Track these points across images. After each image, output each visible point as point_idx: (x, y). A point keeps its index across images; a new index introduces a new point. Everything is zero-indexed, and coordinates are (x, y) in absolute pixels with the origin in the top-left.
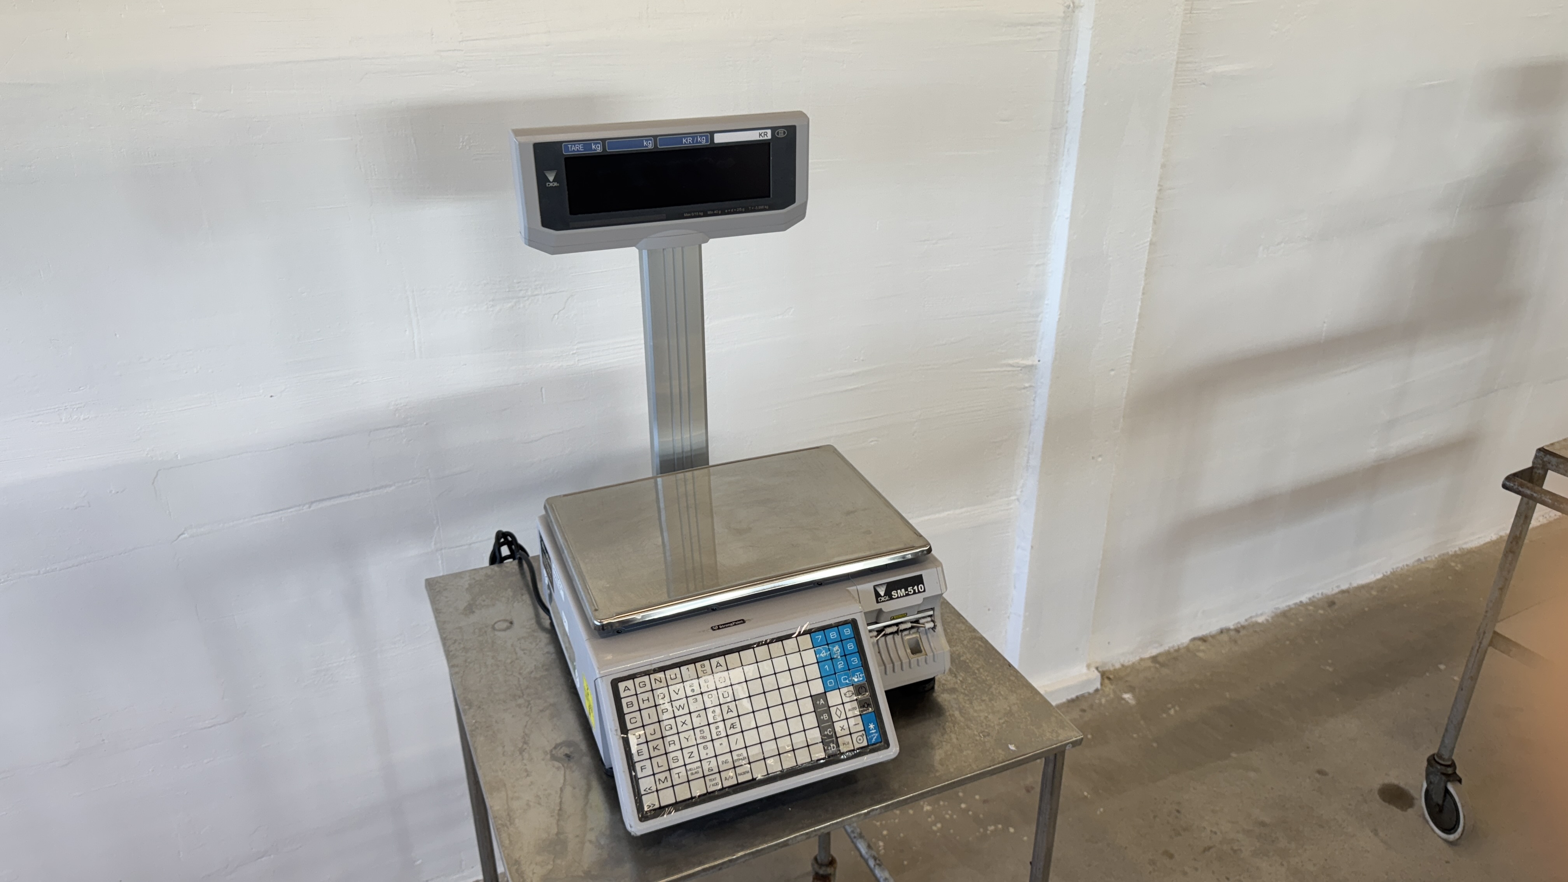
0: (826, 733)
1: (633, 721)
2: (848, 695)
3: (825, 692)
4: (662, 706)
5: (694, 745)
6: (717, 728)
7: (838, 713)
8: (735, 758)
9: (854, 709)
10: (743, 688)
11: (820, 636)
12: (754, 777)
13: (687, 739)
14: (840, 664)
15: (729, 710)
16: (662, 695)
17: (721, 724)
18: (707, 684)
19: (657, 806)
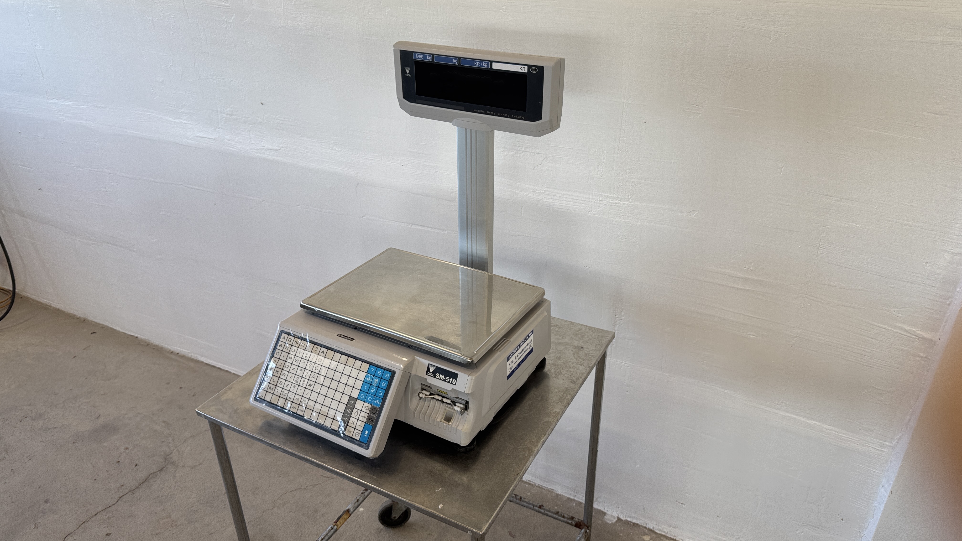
0: (344, 419)
1: (277, 354)
2: (366, 408)
3: (357, 399)
4: (291, 355)
5: (291, 382)
6: (304, 381)
7: (356, 413)
8: (302, 401)
9: (365, 417)
10: (325, 370)
11: (374, 369)
12: (304, 416)
13: (290, 377)
14: (373, 389)
15: (313, 377)
16: (294, 350)
17: (306, 380)
18: (313, 358)
19: (263, 398)
